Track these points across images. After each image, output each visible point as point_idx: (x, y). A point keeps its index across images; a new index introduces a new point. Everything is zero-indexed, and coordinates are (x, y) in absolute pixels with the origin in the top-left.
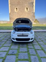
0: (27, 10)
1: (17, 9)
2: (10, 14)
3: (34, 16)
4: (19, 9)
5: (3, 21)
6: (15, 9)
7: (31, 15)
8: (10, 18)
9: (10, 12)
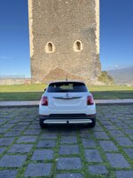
0: (79, 49)
1: (50, 45)
2: (32, 59)
3: (98, 64)
4: (58, 46)
5: (14, 79)
6: (47, 47)
7: (91, 61)
8: (32, 71)
9: (31, 54)
